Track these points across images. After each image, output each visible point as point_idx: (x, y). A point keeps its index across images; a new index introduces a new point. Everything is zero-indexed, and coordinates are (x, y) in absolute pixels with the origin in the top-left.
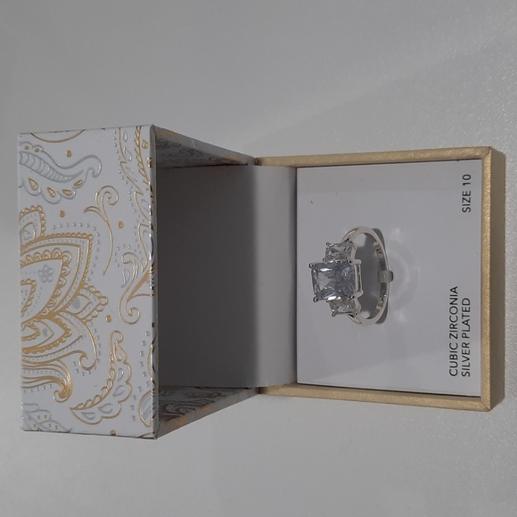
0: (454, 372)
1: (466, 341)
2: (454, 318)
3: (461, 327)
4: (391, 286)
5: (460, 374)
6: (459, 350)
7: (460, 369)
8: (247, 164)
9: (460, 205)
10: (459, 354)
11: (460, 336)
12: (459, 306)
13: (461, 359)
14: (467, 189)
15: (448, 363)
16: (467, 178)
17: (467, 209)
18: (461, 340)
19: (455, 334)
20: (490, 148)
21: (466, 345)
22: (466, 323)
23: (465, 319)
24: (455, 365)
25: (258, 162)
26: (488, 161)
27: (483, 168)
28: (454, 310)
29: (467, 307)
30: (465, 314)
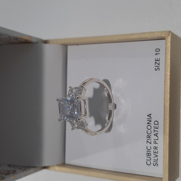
0: (149, 163)
1: (156, 145)
2: (149, 132)
3: (153, 137)
4: (115, 112)
5: (152, 164)
6: (152, 150)
7: (152, 161)
8: (37, 43)
9: (153, 66)
10: (152, 153)
11: (152, 142)
12: (152, 125)
13: (153, 156)
14: (157, 57)
15: (145, 158)
16: (158, 51)
17: (157, 69)
18: (153, 145)
19: (149, 141)
20: (170, 32)
21: (156, 148)
22: (156, 135)
23: (156, 132)
24: (149, 159)
25: (46, 42)
26: (169, 39)
27: (166, 44)
28: (149, 127)
29: (157, 126)
30: (156, 130)
